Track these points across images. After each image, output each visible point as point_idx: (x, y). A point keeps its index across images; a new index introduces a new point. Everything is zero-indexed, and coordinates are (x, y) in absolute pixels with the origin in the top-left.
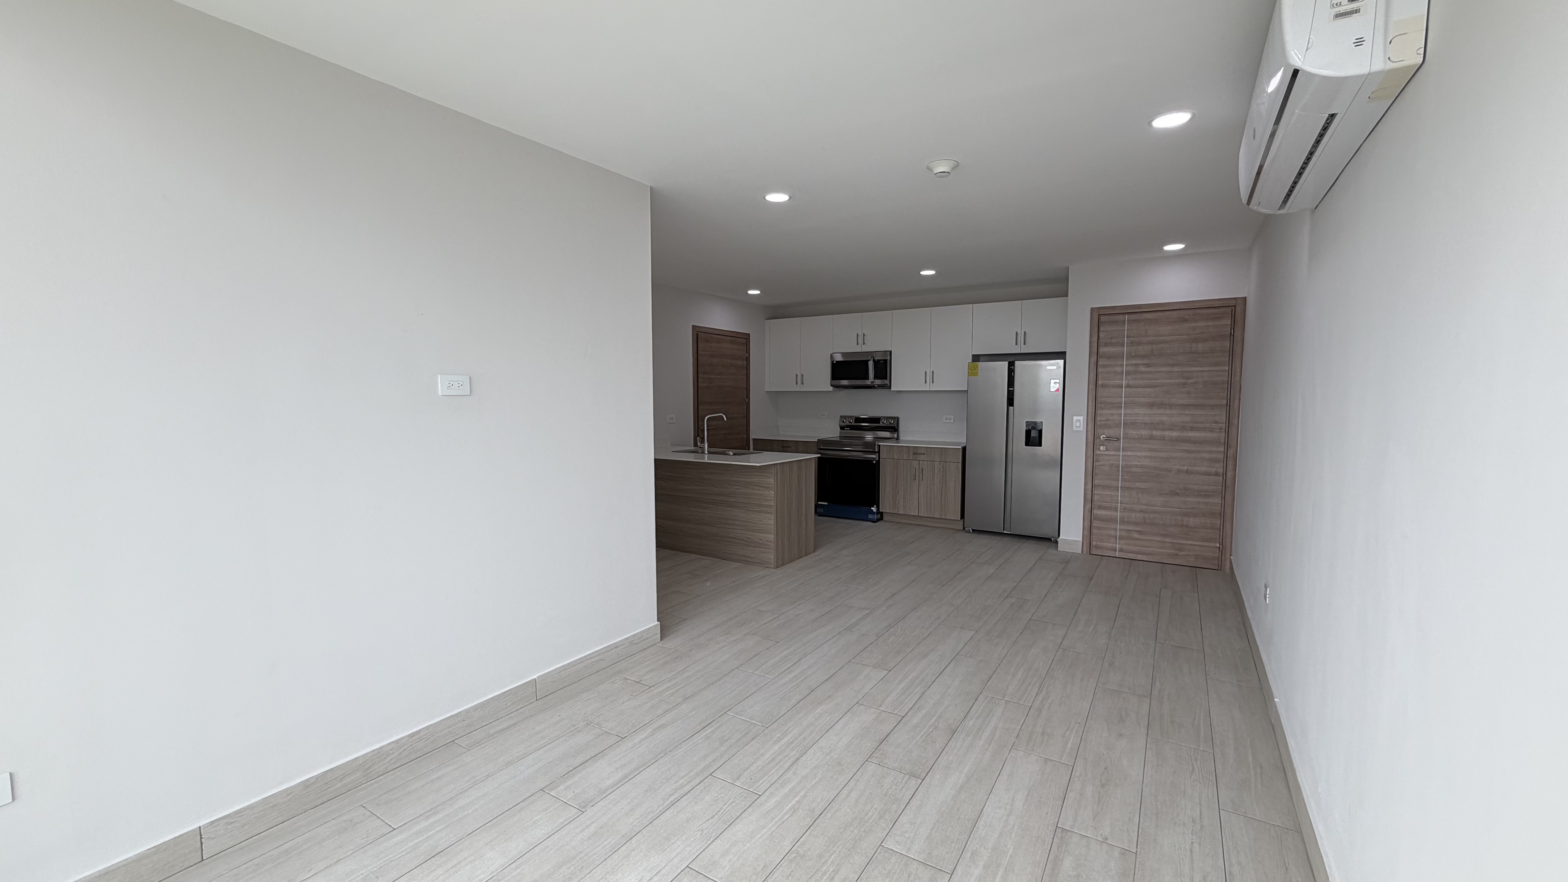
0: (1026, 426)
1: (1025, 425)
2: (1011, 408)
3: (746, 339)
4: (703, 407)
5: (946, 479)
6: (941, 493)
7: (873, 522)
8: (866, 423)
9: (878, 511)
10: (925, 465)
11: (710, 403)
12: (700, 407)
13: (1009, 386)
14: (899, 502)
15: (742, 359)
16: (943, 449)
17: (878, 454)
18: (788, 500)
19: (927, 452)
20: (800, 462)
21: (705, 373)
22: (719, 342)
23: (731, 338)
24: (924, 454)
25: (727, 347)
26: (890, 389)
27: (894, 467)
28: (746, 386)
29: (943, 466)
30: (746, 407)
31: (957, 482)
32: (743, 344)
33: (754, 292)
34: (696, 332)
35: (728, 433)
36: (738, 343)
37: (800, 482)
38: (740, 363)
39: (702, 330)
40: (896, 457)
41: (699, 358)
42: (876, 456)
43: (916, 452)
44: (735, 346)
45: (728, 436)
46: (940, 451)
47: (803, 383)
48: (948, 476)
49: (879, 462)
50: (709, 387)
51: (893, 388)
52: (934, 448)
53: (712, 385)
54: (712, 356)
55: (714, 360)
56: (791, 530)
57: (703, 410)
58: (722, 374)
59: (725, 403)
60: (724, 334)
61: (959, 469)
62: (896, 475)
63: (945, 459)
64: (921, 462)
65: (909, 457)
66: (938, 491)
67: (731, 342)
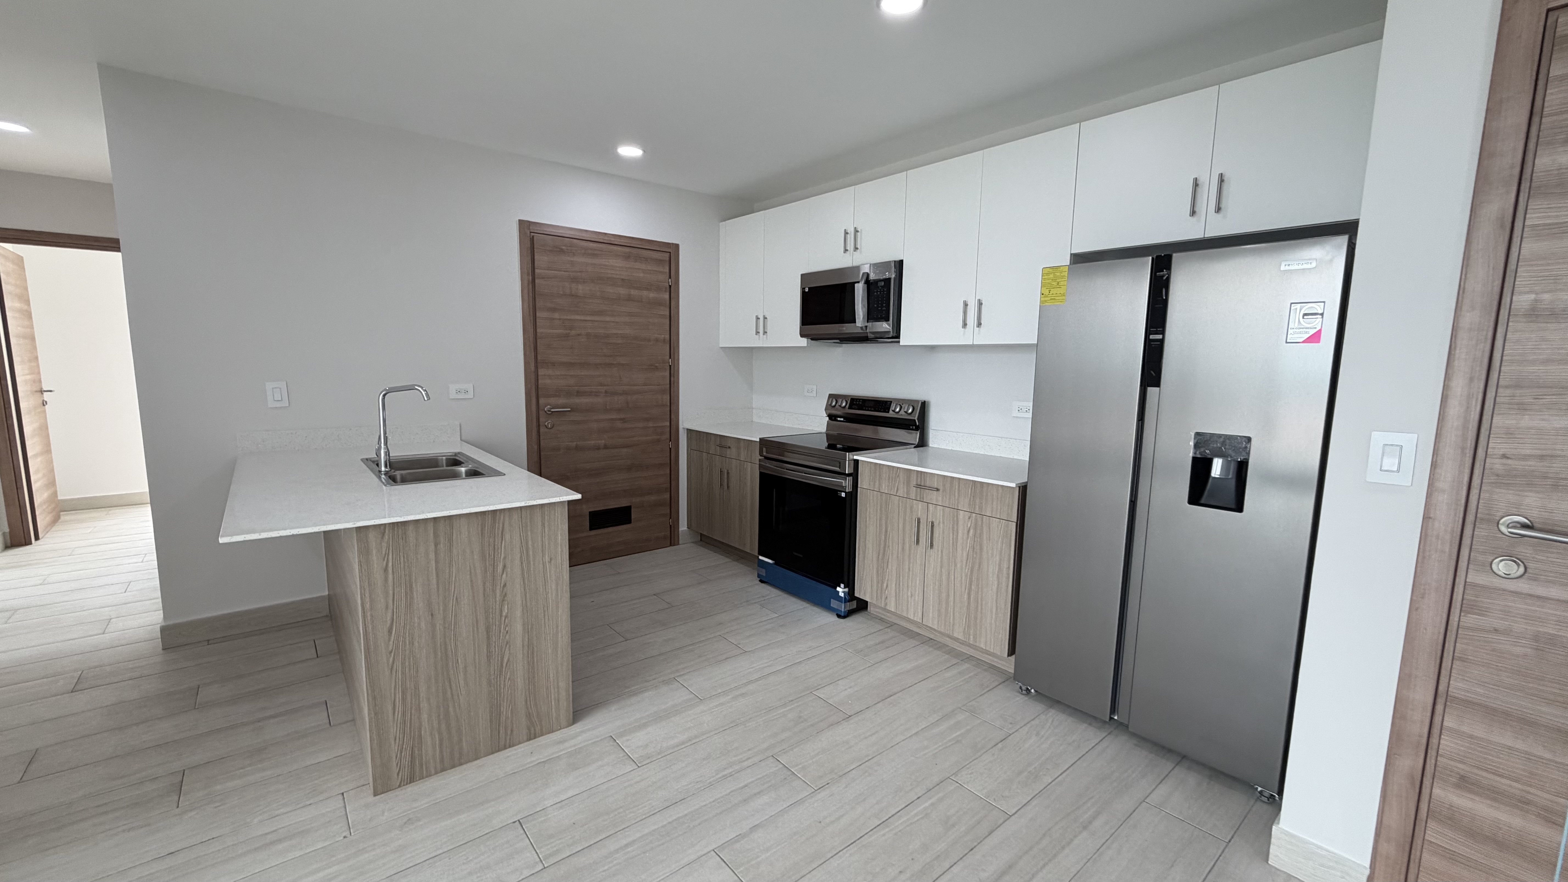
0: (1196, 446)
1: (1192, 443)
2: (1152, 391)
3: (669, 254)
4: (550, 372)
5: (981, 555)
6: (970, 585)
7: (839, 616)
8: (868, 410)
9: (851, 595)
10: (938, 514)
11: (570, 365)
12: (541, 372)
13: (1150, 328)
14: (887, 586)
15: (658, 289)
16: (979, 485)
17: (851, 478)
18: (432, 615)
19: (944, 486)
20: (490, 516)
21: (554, 310)
22: (594, 255)
23: (627, 250)
24: (938, 490)
25: (616, 265)
26: (899, 342)
27: (881, 510)
28: (668, 337)
29: (976, 524)
30: (667, 374)
31: (1005, 566)
32: (660, 262)
33: (630, 151)
34: (529, 233)
35: (620, 419)
36: (646, 260)
37: (494, 567)
38: (652, 295)
39: (546, 231)
40: (885, 489)
41: (537, 281)
42: (847, 483)
43: (922, 484)
44: (637, 265)
45: (619, 425)
46: (972, 489)
47: (766, 332)
48: (985, 548)
49: (853, 495)
50: (567, 336)
51: (904, 340)
52: (959, 479)
53: (573, 332)
54: (574, 280)
55: (580, 287)
56: (451, 688)
57: (549, 378)
58: (601, 313)
59: (610, 365)
60: (606, 240)
61: (1011, 536)
62: (884, 527)
63: (981, 508)
64: (930, 506)
65: (908, 493)
66: (964, 578)
67: (627, 257)
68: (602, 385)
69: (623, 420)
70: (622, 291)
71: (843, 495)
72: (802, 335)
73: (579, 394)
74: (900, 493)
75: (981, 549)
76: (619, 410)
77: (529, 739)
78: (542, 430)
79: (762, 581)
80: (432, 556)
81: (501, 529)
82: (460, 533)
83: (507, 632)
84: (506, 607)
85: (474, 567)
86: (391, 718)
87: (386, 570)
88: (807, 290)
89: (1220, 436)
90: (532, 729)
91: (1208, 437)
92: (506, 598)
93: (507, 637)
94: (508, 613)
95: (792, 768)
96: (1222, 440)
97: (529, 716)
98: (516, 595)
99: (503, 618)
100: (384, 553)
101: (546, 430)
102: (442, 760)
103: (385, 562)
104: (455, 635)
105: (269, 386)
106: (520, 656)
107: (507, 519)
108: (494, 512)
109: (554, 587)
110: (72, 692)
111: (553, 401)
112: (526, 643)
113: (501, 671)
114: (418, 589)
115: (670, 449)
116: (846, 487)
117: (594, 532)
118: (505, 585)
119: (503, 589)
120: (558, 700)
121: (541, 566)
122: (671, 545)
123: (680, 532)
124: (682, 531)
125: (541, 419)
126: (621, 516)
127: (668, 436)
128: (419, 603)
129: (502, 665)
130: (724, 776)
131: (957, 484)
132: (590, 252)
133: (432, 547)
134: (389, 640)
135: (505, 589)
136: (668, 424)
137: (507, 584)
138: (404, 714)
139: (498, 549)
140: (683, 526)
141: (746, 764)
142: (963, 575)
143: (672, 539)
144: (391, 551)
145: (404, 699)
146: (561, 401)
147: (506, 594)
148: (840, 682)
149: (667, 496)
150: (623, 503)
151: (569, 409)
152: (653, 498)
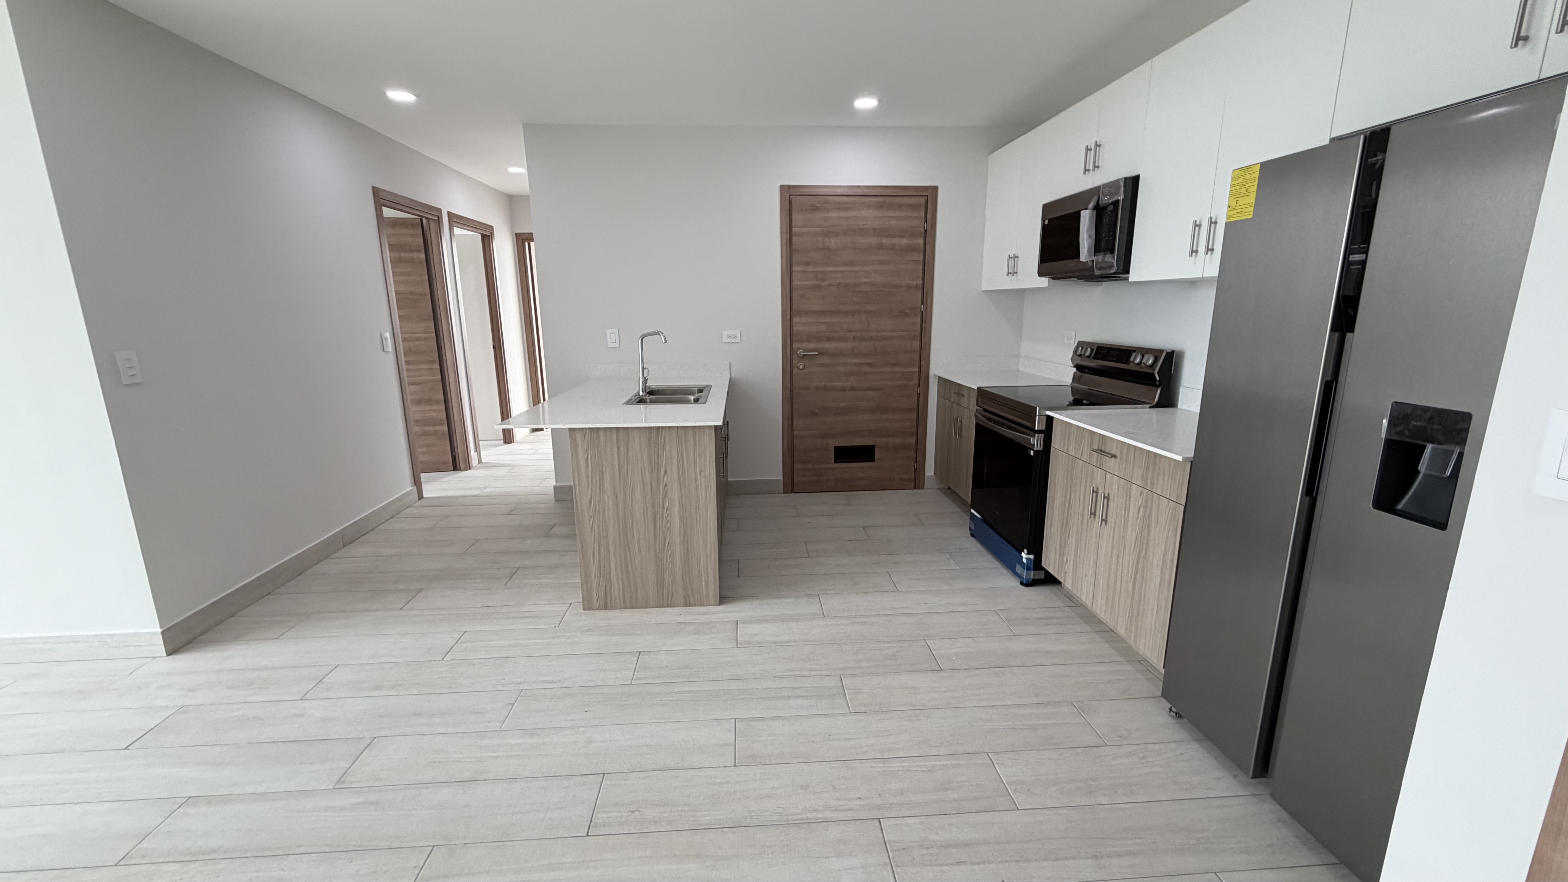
0: (1394, 423)
1: (1386, 419)
3: (926, 197)
4: (804, 320)
5: (1148, 540)
6: (1136, 573)
7: (1022, 583)
8: (1110, 361)
9: (1037, 564)
10: (1114, 486)
11: (821, 313)
12: (795, 319)
13: (1350, 245)
14: (1067, 560)
15: (913, 235)
16: (1152, 455)
17: (1042, 435)
18: (616, 497)
19: (1121, 452)
20: (655, 431)
21: (807, 264)
22: (847, 209)
23: (881, 199)
24: (1115, 456)
25: (869, 216)
26: (1128, 279)
27: (1067, 475)
28: (920, 282)
29: (1146, 502)
30: (919, 319)
31: (1169, 557)
32: (916, 207)
33: (866, 103)
34: (788, 195)
35: (867, 364)
36: (900, 206)
37: (658, 470)
38: (905, 241)
39: (803, 192)
40: (1072, 453)
41: (794, 239)
42: (1037, 442)
43: (1103, 450)
44: (891, 213)
45: (866, 369)
46: (1146, 459)
47: (1016, 273)
48: (1153, 532)
49: (1045, 454)
50: (819, 287)
51: (1136, 274)
52: (1135, 447)
53: (825, 283)
54: (827, 234)
55: (833, 240)
56: (630, 552)
57: (802, 325)
58: (851, 263)
59: (859, 312)
60: (860, 192)
61: (1178, 523)
62: (1069, 494)
63: (1152, 484)
64: (1108, 475)
65: (1090, 458)
66: (1131, 564)
67: (880, 206)
68: (850, 331)
69: (870, 365)
70: (874, 241)
71: (1032, 453)
72: (1041, 274)
73: (828, 339)
74: (1083, 458)
75: (1149, 534)
76: (865, 355)
77: (685, 606)
78: (795, 370)
79: (972, 535)
80: (616, 455)
81: (663, 442)
82: (634, 442)
83: (668, 521)
84: (667, 502)
85: (644, 467)
86: (592, 562)
87: (587, 460)
88: (1046, 223)
89: (1426, 409)
90: (687, 598)
91: (1409, 411)
92: (667, 495)
93: (668, 524)
94: (668, 506)
95: (846, 689)
96: (1429, 414)
97: (685, 588)
98: (675, 493)
99: (665, 510)
100: (585, 448)
101: (799, 371)
102: (624, 601)
103: (586, 455)
104: (631, 514)
105: (608, 331)
106: (678, 541)
107: (667, 436)
108: (658, 428)
109: (703, 493)
110: (508, 514)
111: (805, 345)
112: (682, 533)
113: (664, 549)
114: (607, 478)
115: (919, 394)
116: (1034, 444)
117: (837, 465)
118: (666, 485)
119: (665, 488)
120: (707, 583)
121: (693, 475)
122: (915, 488)
123: (925, 477)
124: (927, 476)
125: (795, 362)
126: (866, 454)
127: (916, 382)
128: (608, 486)
129: (665, 544)
130: (789, 675)
131: (1133, 451)
132: (843, 206)
133: (615, 450)
134: (590, 509)
135: (666, 488)
136: (917, 369)
137: (668, 484)
138: (600, 561)
139: (661, 457)
140: (930, 471)
141: (813, 673)
142: (1131, 561)
143: (916, 482)
144: (590, 448)
145: (600, 551)
146: (812, 346)
147: (667, 492)
148: (961, 640)
149: (913, 440)
150: (867, 442)
151: (817, 353)
152: (898, 441)
